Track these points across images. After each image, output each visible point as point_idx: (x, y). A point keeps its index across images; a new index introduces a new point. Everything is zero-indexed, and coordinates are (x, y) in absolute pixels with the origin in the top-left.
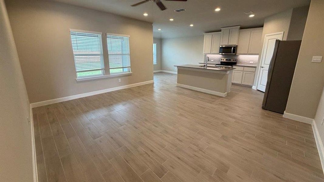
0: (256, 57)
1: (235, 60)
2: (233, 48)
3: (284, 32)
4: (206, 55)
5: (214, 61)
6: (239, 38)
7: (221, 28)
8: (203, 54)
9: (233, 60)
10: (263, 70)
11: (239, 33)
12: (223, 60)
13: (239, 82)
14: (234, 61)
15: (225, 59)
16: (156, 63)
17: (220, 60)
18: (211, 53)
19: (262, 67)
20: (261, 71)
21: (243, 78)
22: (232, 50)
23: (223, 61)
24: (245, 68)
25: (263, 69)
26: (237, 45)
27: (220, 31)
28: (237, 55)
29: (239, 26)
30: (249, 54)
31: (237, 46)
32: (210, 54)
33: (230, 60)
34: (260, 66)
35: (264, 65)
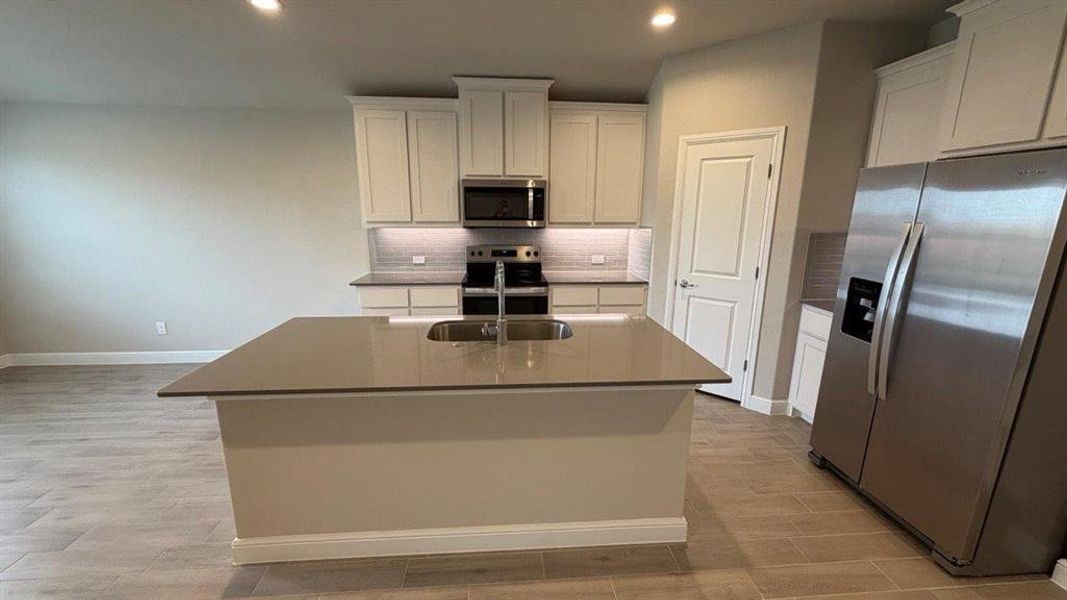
1: (537, 254)
2: (531, 194)
3: (786, 128)
4: (374, 229)
5: (426, 260)
7: (456, 76)
8: (363, 226)
9: (528, 254)
10: (689, 297)
11: (551, 118)
12: (480, 254)
14: (531, 259)
15: (488, 250)
17: (463, 253)
18: (415, 219)
19: (685, 284)
20: (681, 305)
22: (531, 205)
24: (603, 289)
25: (688, 291)
27: (453, 94)
28: (546, 226)
29: (548, 84)
30: (597, 224)
32: (410, 223)
33: (513, 253)
34: (670, 282)
35: (693, 274)
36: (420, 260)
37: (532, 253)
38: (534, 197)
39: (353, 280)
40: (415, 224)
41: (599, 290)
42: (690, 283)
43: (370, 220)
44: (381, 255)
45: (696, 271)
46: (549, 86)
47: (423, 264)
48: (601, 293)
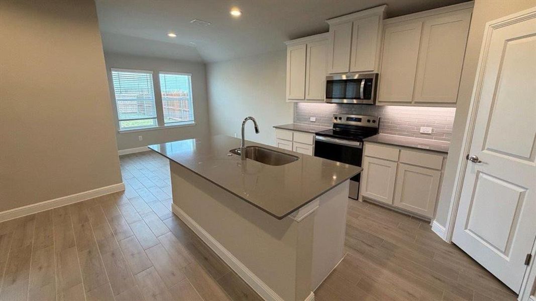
0: (445, 115)
1: (374, 121)
2: (363, 83)
4: (297, 103)
5: (316, 119)
6: (381, 51)
7: (329, 19)
8: (290, 101)
9: (369, 121)
10: (479, 172)
11: (384, 32)
12: (340, 118)
13: (384, 197)
14: (371, 125)
15: (344, 117)
16: (193, 122)
17: (332, 118)
18: (308, 98)
19: (475, 160)
20: (470, 178)
21: (399, 188)
22: (362, 90)
23: (338, 121)
24: (403, 151)
25: (477, 166)
26: (376, 72)
27: (327, 30)
28: (377, 104)
30: (416, 103)
31: (377, 75)
32: (304, 100)
33: (359, 120)
34: (462, 156)
35: (485, 151)
36: (313, 119)
37: (371, 121)
38: (365, 84)
39: (275, 125)
40: (306, 101)
41: (400, 151)
42: (480, 160)
43: (290, 98)
44: (298, 116)
45: (488, 149)
46: (383, 10)
47: (314, 122)
48: (401, 153)
